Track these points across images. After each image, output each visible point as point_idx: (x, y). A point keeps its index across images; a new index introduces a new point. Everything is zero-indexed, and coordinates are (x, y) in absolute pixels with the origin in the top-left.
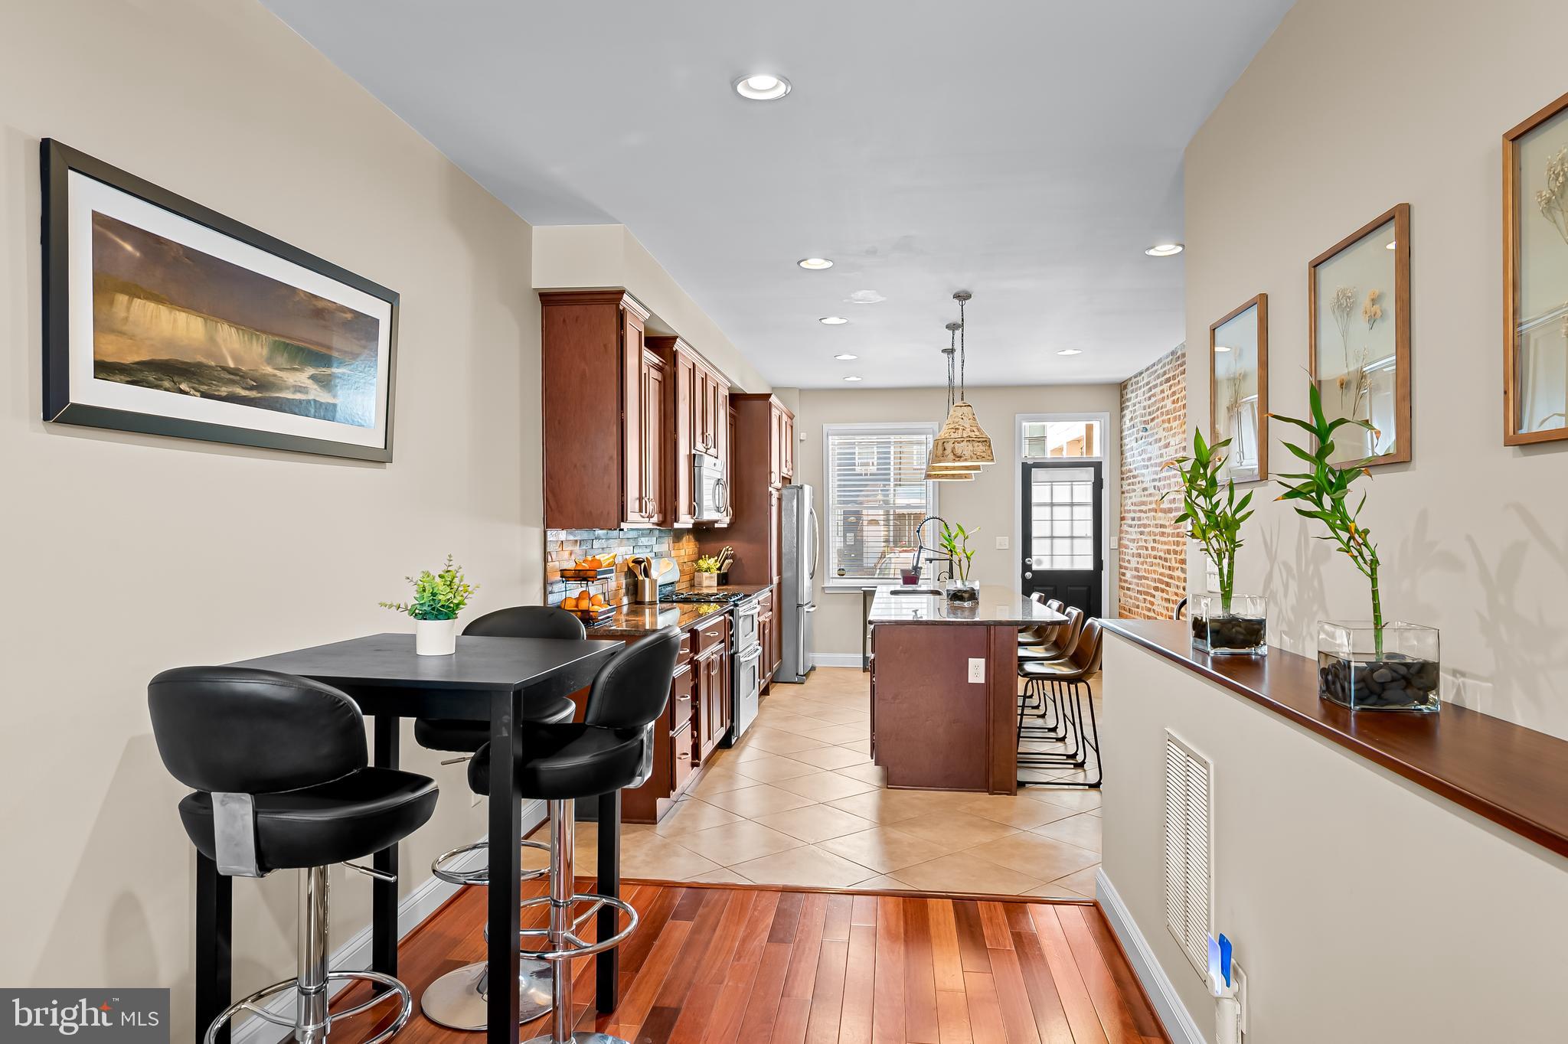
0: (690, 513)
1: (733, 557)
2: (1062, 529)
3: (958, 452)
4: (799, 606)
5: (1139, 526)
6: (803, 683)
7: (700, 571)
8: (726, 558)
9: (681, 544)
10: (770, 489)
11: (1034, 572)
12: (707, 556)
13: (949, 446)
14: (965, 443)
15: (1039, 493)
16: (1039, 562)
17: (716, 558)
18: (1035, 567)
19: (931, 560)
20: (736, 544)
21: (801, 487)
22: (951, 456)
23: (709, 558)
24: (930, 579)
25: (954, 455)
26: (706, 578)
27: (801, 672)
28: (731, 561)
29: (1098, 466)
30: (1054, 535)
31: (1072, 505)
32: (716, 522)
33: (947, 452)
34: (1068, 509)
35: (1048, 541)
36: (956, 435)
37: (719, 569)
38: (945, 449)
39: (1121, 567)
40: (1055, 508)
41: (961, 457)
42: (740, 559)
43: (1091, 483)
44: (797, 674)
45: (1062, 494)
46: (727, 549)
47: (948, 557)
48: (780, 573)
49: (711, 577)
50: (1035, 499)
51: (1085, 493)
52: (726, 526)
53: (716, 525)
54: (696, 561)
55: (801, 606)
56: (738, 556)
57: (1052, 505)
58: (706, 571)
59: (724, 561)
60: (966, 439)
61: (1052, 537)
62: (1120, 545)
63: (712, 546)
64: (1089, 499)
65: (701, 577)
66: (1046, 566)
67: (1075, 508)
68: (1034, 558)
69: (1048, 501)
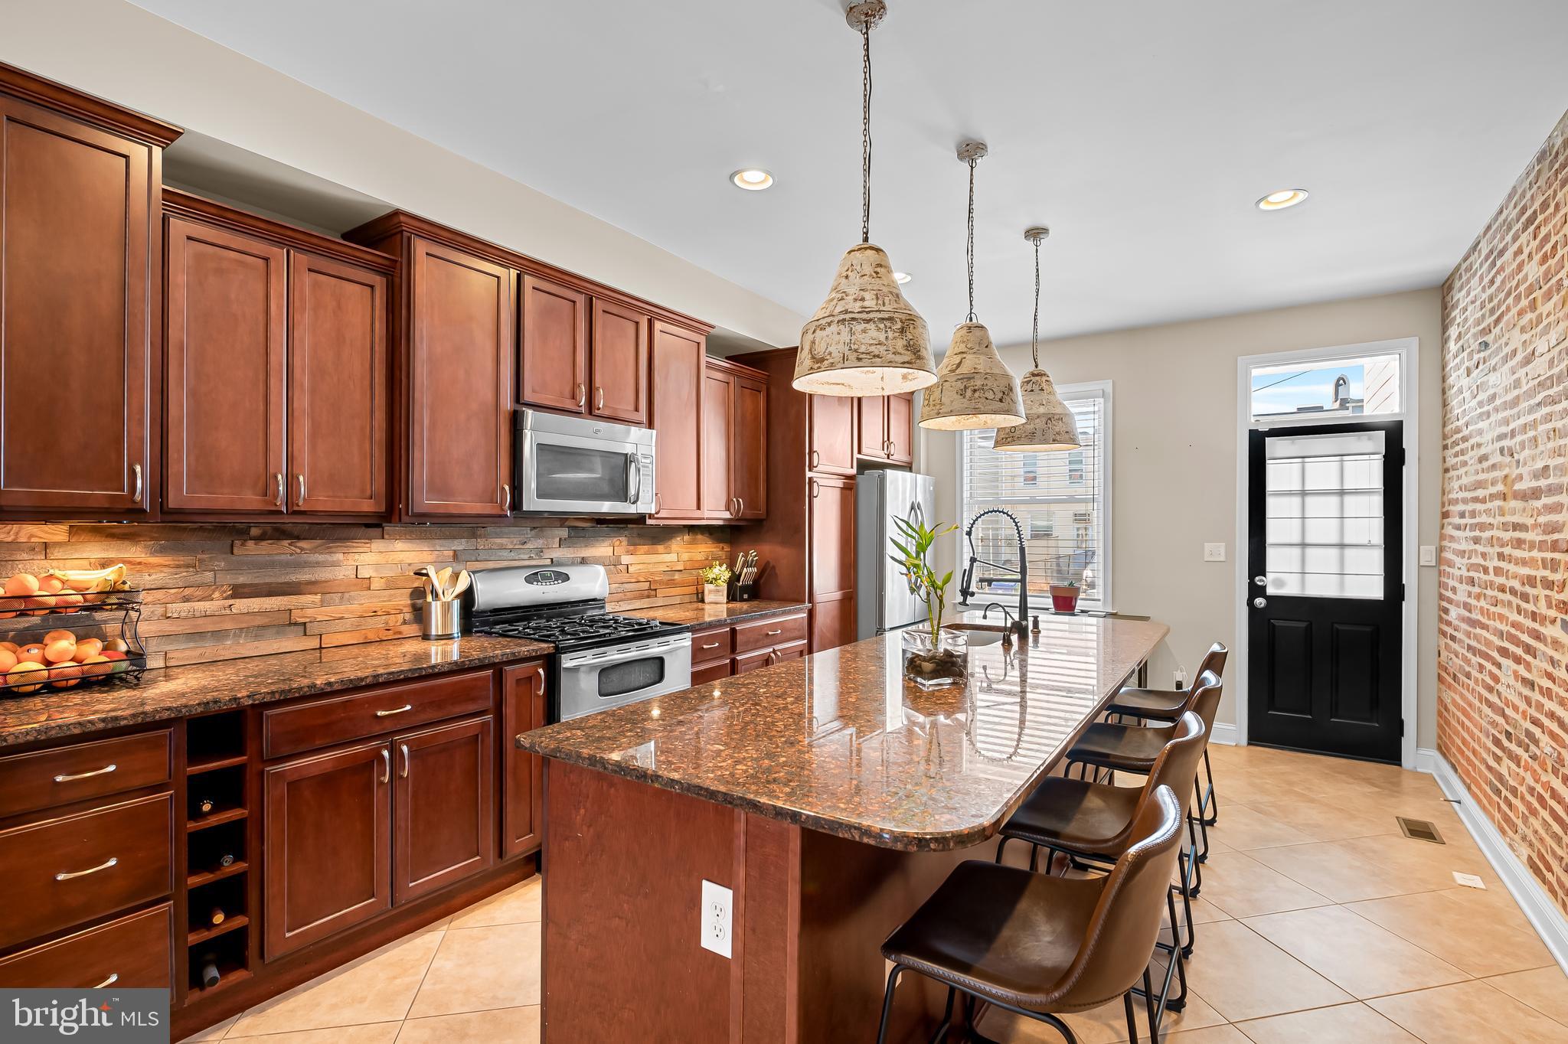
2: (1322, 530)
3: (820, 349)
5: (1473, 527)
8: (746, 566)
10: (810, 475)
11: (1270, 599)
12: (718, 563)
14: (834, 328)
15: (1278, 476)
16: (1279, 583)
18: (1272, 591)
19: (990, 582)
23: (719, 566)
24: (1099, 600)
28: (754, 570)
29: (1394, 430)
30: (1308, 540)
31: (1342, 493)
34: (1334, 499)
35: (1297, 551)
39: (1441, 597)
40: (1309, 499)
41: (822, 360)
43: (1380, 457)
45: (1322, 474)
47: (1019, 577)
48: (847, 586)
49: (718, 591)
50: (1270, 486)
51: (1369, 473)
57: (1303, 493)
60: (836, 319)
61: (1303, 545)
62: (1440, 560)
64: (1377, 481)
66: (1291, 589)
67: (1348, 499)
68: (1270, 576)
69: (1297, 487)
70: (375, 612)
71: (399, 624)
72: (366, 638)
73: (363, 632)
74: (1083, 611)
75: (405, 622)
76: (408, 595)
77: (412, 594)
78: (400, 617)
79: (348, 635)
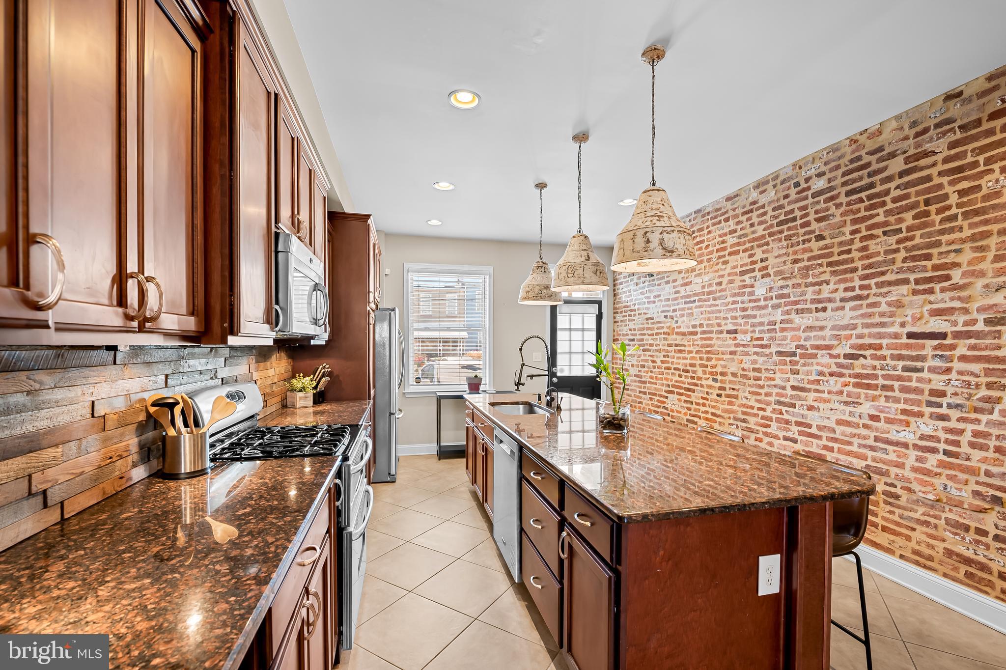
0: (268, 322)
1: (330, 374)
2: (576, 347)
3: (669, 244)
4: (391, 414)
6: (394, 482)
7: (293, 390)
8: (323, 376)
9: (268, 363)
10: (368, 308)
11: (558, 378)
12: (301, 374)
13: (655, 238)
15: (562, 322)
16: (562, 371)
17: (312, 377)
18: (559, 374)
20: (332, 361)
21: (393, 310)
22: (660, 251)
23: (304, 377)
25: (664, 248)
26: (301, 398)
27: (393, 472)
28: (328, 378)
29: (599, 303)
30: (572, 351)
31: (583, 330)
32: (313, 338)
33: (651, 245)
34: (580, 333)
35: (568, 356)
36: (662, 223)
37: (315, 388)
38: (648, 241)
40: (572, 332)
42: (338, 376)
43: (595, 315)
44: (389, 474)
45: (577, 321)
46: (324, 367)
48: (374, 387)
49: (306, 397)
50: (559, 326)
51: (591, 323)
52: (324, 343)
53: (313, 342)
54: (288, 380)
55: (393, 414)
56: (335, 373)
57: (570, 330)
58: (300, 391)
59: (320, 379)
61: (570, 353)
63: (307, 363)
64: (594, 326)
65: (295, 398)
66: (566, 373)
67: (585, 332)
68: (559, 368)
69: (568, 327)
70: (110, 458)
71: (129, 468)
72: (104, 493)
73: (101, 486)
74: (483, 391)
75: (134, 466)
76: (134, 430)
77: (137, 429)
78: (130, 459)
79: (88, 493)
